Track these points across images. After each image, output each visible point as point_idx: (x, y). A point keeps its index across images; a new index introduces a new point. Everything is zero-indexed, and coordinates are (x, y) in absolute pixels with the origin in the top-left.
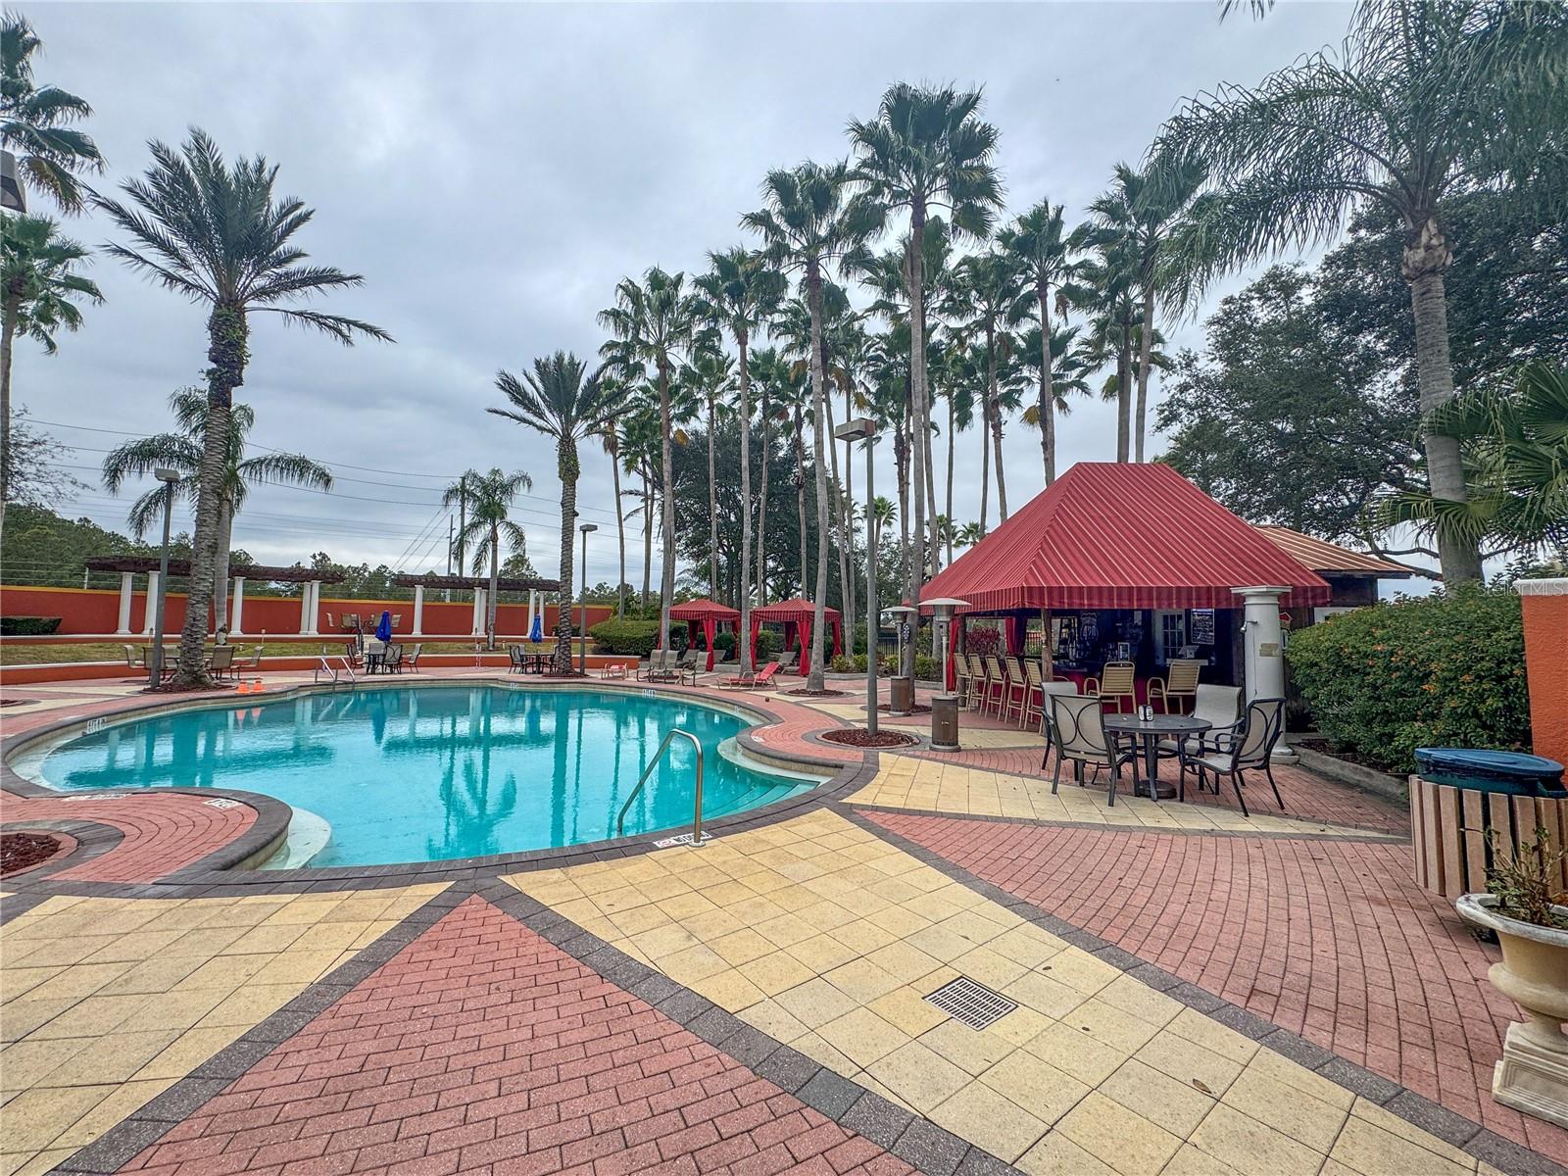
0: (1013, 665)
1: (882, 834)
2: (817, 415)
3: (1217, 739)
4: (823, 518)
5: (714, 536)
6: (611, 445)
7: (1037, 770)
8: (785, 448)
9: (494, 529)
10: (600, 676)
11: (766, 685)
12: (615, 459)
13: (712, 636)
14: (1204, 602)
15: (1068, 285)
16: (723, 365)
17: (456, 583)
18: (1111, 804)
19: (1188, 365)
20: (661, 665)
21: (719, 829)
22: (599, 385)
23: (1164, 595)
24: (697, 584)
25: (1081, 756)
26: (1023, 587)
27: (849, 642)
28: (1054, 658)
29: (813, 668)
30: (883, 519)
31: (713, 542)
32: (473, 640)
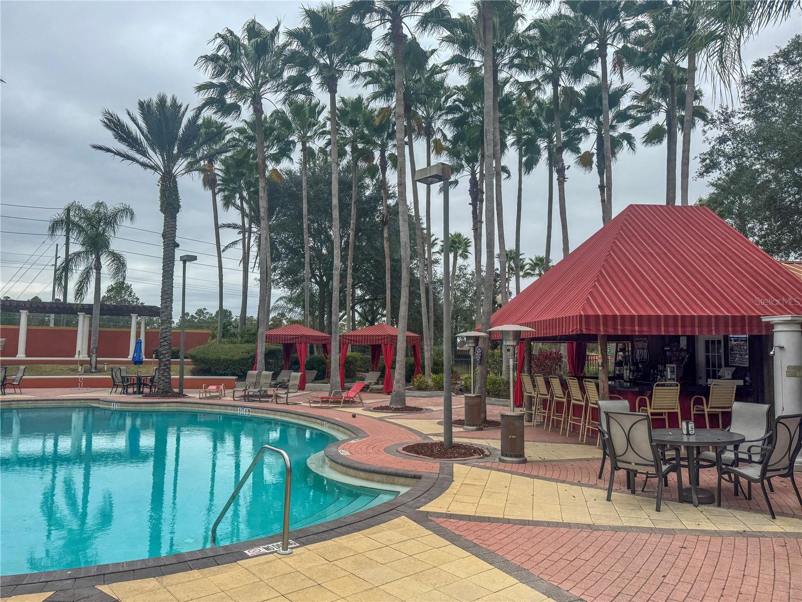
0: (573, 385)
1: (455, 539)
2: (400, 160)
3: (749, 450)
4: (404, 252)
5: (307, 267)
6: (210, 182)
7: (594, 480)
8: (371, 188)
9: (98, 259)
10: (198, 396)
11: (353, 402)
12: (214, 195)
13: (305, 358)
14: (739, 329)
15: (625, 47)
16: (314, 110)
17: (60, 308)
18: (658, 510)
19: (726, 121)
20: (256, 385)
21: (307, 537)
22: (200, 127)
23: (705, 322)
24: (291, 310)
25: (633, 467)
26: (581, 316)
27: (428, 363)
28: (610, 379)
29: (396, 386)
30: (460, 252)
31: (306, 272)
32: (75, 362)
